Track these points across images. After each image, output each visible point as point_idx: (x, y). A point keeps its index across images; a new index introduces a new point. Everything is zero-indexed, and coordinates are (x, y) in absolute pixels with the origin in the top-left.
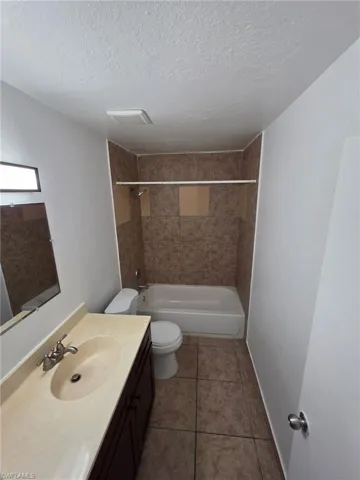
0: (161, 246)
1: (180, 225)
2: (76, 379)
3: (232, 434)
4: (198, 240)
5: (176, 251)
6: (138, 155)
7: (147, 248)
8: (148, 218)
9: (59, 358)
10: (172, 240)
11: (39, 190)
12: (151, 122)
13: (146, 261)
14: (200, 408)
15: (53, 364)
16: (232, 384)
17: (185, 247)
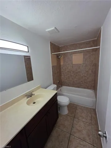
0: (66, 74)
1: (73, 67)
2: (34, 103)
3: (84, 140)
4: (79, 72)
5: (71, 76)
6: (60, 46)
7: (62, 74)
8: (62, 65)
9: (31, 96)
10: (70, 72)
11: (28, 52)
12: (59, 32)
13: (62, 78)
14: (74, 127)
15: (29, 97)
16: (87, 123)
17: (74, 74)
